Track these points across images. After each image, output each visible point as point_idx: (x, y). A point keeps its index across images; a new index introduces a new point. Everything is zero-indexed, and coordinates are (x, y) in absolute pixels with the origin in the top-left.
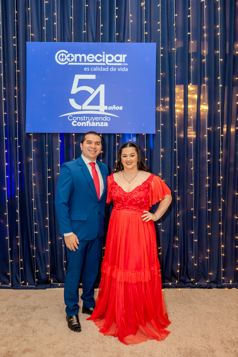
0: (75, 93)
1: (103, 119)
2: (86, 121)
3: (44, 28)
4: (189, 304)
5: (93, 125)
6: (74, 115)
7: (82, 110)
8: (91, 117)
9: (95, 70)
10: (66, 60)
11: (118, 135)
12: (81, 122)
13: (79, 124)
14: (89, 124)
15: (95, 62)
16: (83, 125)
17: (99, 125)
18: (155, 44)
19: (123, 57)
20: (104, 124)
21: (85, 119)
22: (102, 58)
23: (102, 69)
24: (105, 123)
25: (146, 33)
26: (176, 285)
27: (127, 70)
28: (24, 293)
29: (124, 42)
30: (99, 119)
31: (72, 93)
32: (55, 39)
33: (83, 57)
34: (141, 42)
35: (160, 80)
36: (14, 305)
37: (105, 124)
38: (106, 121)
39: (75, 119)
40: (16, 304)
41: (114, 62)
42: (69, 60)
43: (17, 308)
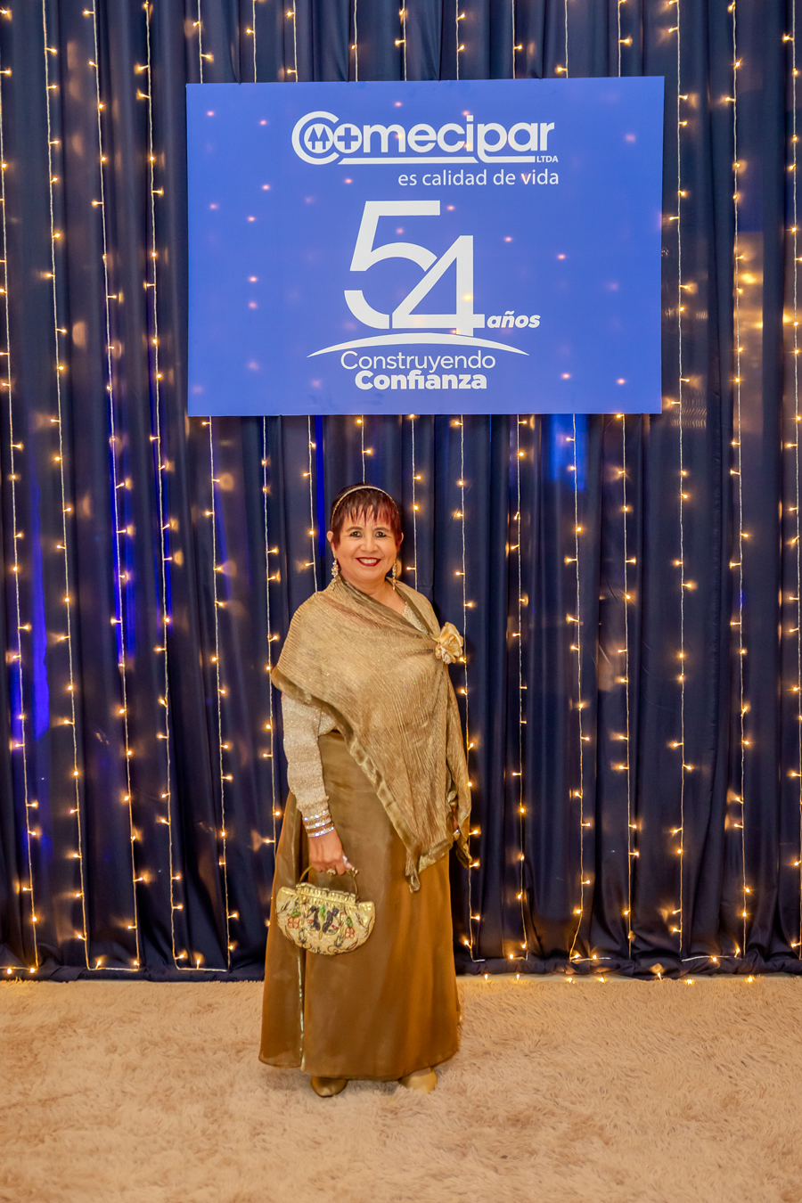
0: (365, 269)
1: (467, 363)
2: (406, 372)
3: (249, 31)
4: (794, 1031)
5: (433, 385)
6: (362, 351)
7: (391, 331)
8: (426, 357)
9: (437, 182)
10: (333, 149)
11: (525, 422)
12: (389, 373)
13: (383, 383)
14: (417, 381)
15: (437, 151)
16: (394, 387)
17: (454, 386)
18: (661, 79)
19: (540, 133)
20: (472, 380)
21: (404, 362)
22: (463, 137)
23: (465, 178)
24: (475, 377)
25: (627, 41)
26: (736, 965)
27: (557, 182)
28: (190, 994)
29: (544, 76)
30: (454, 364)
31: (353, 269)
32: (289, 71)
33: (392, 136)
34: (608, 72)
35: (678, 218)
36: (162, 1037)
37: (478, 382)
38: (482, 371)
39: (366, 363)
40: (170, 1035)
41: (507, 151)
42: (341, 146)
43: (176, 1047)
